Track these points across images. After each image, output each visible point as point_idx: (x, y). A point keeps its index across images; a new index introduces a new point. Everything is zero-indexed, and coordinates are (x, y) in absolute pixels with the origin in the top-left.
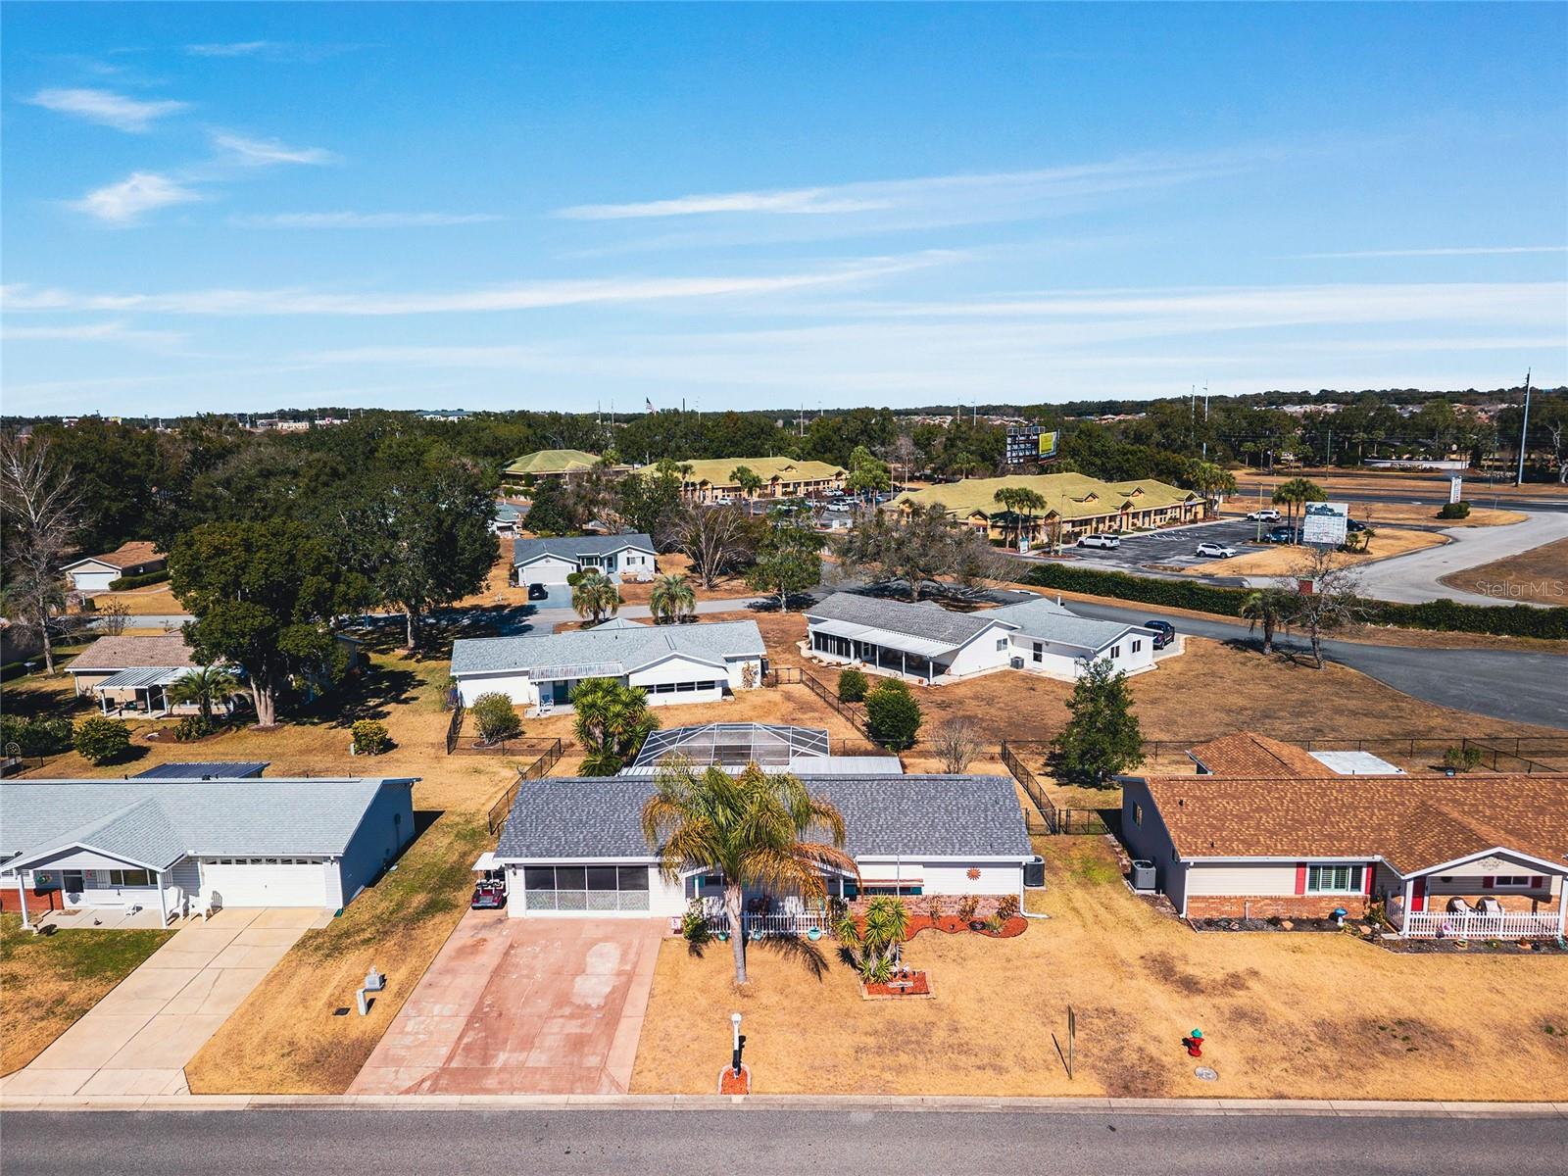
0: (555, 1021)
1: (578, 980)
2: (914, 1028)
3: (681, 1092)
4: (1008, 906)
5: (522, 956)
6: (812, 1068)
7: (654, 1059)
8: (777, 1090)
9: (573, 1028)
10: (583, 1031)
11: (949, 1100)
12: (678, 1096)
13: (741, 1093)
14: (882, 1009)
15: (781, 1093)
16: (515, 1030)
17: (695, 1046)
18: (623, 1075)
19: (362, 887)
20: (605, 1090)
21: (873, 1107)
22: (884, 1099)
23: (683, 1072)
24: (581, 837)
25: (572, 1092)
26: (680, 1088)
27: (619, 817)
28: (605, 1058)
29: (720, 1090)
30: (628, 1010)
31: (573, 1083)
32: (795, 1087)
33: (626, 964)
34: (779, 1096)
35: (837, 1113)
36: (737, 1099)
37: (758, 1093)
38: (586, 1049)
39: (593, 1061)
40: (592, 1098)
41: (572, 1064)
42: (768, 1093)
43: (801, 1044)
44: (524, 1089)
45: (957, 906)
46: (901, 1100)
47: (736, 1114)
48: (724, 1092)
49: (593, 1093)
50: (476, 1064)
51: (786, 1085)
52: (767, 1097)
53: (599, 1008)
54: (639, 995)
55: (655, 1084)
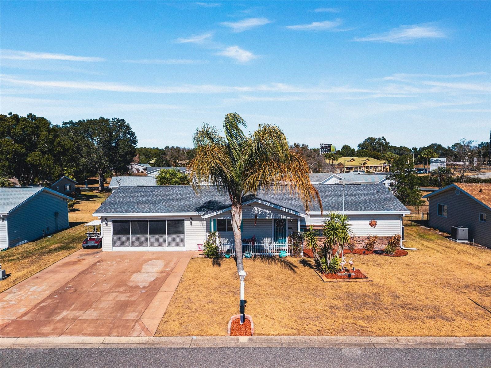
0: (112, 294)
1: (135, 275)
2: (366, 296)
3: (198, 335)
4: (394, 242)
5: (103, 266)
6: (300, 318)
7: (178, 314)
8: (276, 332)
9: (123, 297)
10: (130, 299)
11: (419, 339)
12: (195, 338)
13: (245, 335)
14: (340, 287)
15: (279, 335)
16: (81, 299)
17: (210, 306)
18: (152, 324)
19: (26, 241)
20: (136, 333)
21: (359, 345)
22: (365, 339)
23: (200, 321)
24: (147, 205)
25: (109, 335)
26: (197, 331)
27: (169, 198)
28: (141, 314)
29: (229, 332)
30: (164, 288)
31: (111, 329)
32: (290, 331)
33: (167, 268)
34: (277, 337)
35: (330, 349)
36: (244, 339)
37: (260, 335)
38: (128, 309)
39: (132, 315)
40: (124, 340)
41: (114, 318)
42: (268, 335)
43: (288, 305)
44: (71, 333)
45: (363, 243)
46: (380, 340)
47: (243, 350)
48: (232, 334)
49: (126, 335)
50: (42, 318)
51: (282, 329)
52: (268, 337)
53: (145, 287)
54: (173, 282)
55: (177, 328)
